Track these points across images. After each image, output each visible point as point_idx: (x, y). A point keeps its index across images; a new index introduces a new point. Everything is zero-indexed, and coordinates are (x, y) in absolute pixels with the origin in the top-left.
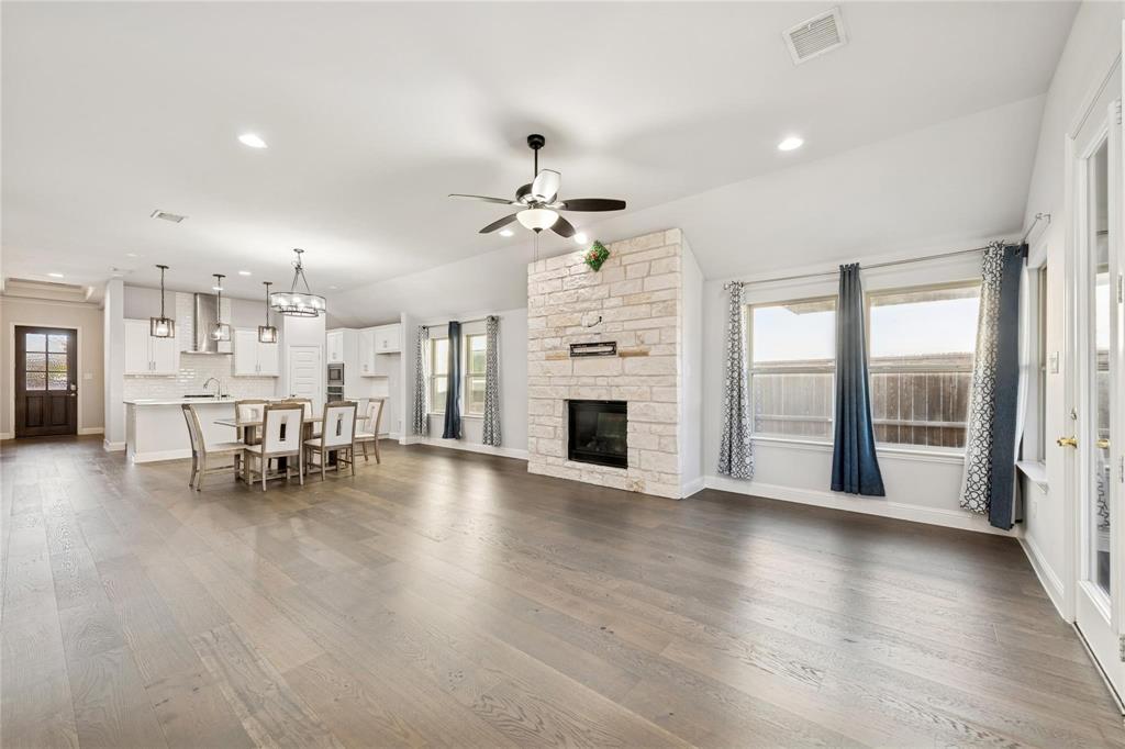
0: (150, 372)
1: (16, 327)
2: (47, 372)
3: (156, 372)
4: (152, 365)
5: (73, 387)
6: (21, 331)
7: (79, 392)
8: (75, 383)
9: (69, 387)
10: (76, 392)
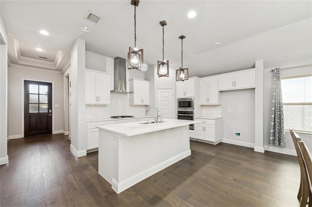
0: (96, 103)
1: (24, 80)
2: (39, 104)
3: (100, 103)
4: (98, 99)
5: (50, 111)
6: (27, 83)
7: (53, 113)
8: (51, 109)
9: (48, 111)
10: (51, 113)
